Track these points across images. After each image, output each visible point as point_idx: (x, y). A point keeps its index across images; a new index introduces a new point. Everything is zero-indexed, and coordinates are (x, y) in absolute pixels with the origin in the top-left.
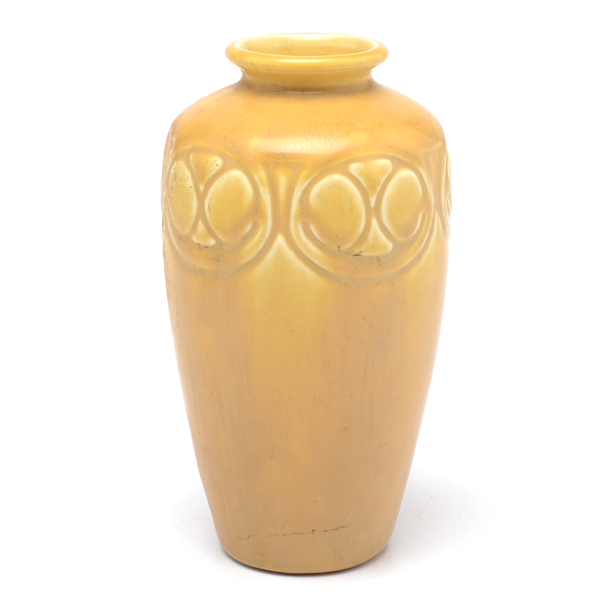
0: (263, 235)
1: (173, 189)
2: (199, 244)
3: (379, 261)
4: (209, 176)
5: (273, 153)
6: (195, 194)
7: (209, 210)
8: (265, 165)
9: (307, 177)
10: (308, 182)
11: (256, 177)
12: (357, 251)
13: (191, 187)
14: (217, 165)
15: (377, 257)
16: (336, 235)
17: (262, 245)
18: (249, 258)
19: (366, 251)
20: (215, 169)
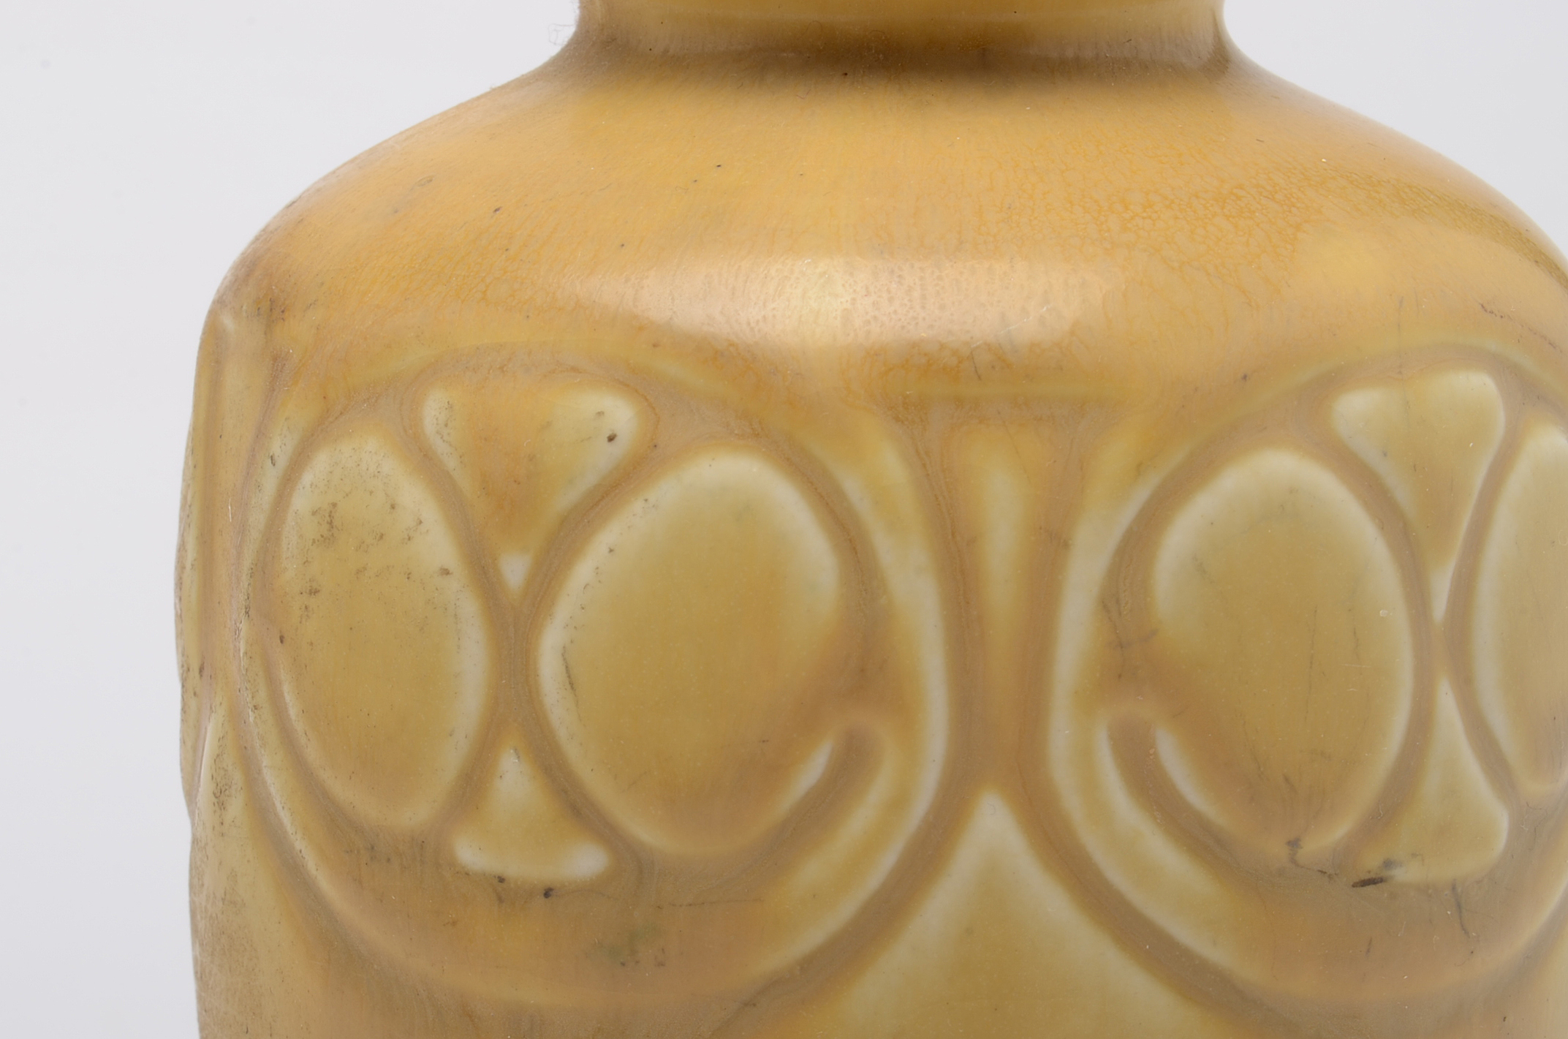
0: (898, 803)
1: (314, 592)
2: (501, 880)
3: (1459, 906)
4: (564, 499)
5: (942, 346)
6: (469, 607)
7: (571, 683)
8: (897, 419)
9: (1139, 470)
10: (1141, 494)
11: (853, 487)
12: (1371, 862)
13: (446, 572)
14: (611, 439)
15: (1454, 888)
16: (1287, 779)
17: (888, 860)
18: (812, 937)
19: (1414, 855)
20: (601, 459)
